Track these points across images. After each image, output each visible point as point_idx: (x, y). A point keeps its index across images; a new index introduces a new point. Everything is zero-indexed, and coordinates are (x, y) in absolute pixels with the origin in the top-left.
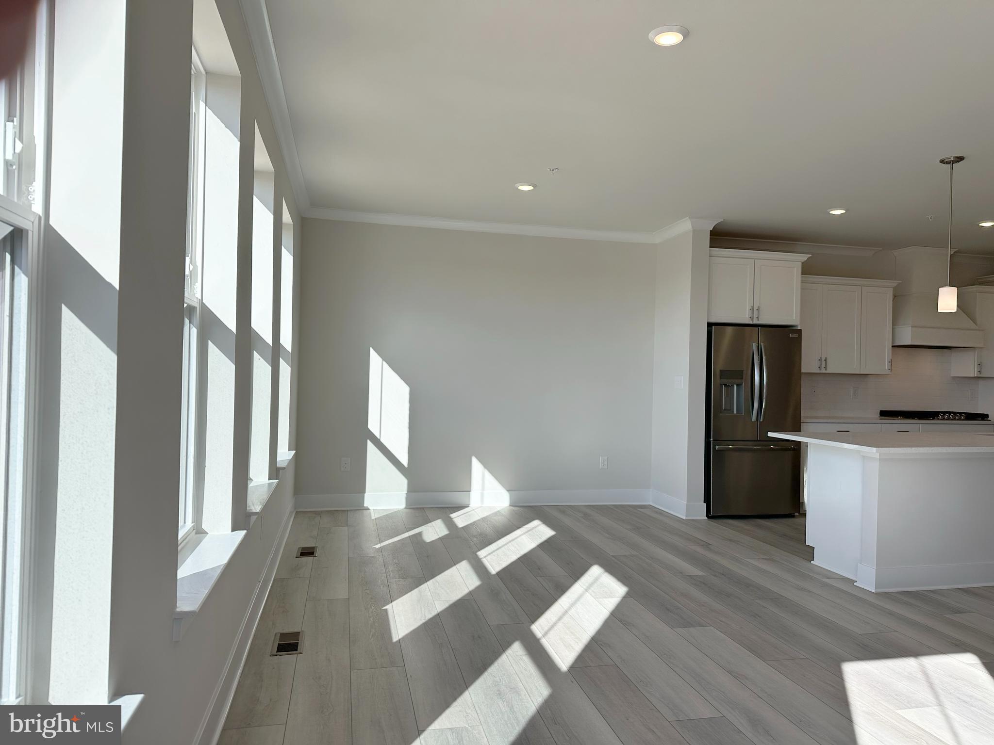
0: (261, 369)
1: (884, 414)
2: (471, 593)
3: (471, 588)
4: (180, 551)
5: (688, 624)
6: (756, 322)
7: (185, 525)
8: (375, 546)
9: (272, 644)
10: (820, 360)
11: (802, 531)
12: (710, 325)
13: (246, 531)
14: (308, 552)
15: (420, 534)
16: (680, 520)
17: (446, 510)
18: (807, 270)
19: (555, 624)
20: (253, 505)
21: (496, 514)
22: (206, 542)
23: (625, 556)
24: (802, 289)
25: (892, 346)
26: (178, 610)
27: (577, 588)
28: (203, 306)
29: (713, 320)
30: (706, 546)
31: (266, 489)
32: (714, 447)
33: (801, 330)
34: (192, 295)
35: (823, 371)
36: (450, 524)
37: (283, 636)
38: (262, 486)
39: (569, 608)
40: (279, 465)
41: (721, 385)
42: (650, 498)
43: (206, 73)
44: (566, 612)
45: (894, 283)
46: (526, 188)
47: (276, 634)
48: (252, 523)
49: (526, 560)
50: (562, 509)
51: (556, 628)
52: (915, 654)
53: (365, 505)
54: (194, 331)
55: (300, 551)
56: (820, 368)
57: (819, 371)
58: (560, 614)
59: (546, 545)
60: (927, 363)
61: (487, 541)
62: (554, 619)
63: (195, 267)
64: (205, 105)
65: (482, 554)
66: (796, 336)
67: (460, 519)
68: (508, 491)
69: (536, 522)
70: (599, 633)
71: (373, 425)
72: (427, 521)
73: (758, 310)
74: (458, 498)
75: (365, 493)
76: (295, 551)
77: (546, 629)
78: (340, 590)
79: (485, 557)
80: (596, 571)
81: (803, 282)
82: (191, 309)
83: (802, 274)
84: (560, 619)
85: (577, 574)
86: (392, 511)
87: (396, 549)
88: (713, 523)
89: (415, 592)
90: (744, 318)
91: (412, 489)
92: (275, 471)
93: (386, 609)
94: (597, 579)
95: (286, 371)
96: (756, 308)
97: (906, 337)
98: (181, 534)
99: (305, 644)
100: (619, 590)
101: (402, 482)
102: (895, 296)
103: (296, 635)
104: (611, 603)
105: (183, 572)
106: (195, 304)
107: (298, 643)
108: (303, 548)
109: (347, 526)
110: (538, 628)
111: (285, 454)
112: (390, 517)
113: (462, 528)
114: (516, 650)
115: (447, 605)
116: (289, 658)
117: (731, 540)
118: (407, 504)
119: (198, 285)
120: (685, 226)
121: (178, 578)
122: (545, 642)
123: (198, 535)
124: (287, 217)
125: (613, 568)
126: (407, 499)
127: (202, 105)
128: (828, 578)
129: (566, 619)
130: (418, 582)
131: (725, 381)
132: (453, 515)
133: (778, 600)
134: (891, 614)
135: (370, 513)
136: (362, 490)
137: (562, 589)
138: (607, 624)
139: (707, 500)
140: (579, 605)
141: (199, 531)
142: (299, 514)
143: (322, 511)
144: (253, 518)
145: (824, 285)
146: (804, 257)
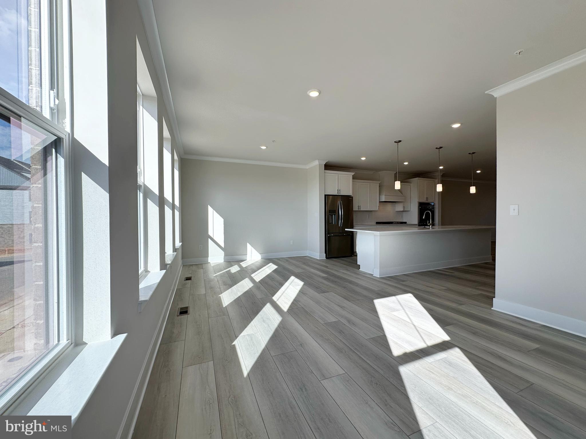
0: (168, 211)
1: (378, 223)
2: (250, 288)
3: (250, 287)
4: (140, 278)
5: (324, 292)
6: (339, 194)
7: (141, 269)
8: (213, 275)
9: (177, 312)
10: (358, 206)
11: (356, 261)
12: (325, 195)
13: (166, 270)
14: (189, 279)
15: (230, 270)
16: (317, 260)
17: (238, 262)
18: (354, 178)
19: (281, 296)
20: (168, 261)
21: (256, 262)
22: (149, 275)
23: (301, 272)
24: (353, 184)
25: (379, 202)
26: (140, 300)
27: (287, 284)
28: (145, 185)
29: (326, 194)
30: (327, 267)
31: (172, 256)
32: (328, 236)
33: (353, 197)
34: (140, 180)
35: (359, 210)
36: (240, 266)
37: (181, 309)
38: (171, 255)
39: (285, 291)
40: (176, 248)
41: (329, 215)
42: (307, 253)
43: (143, 95)
44: (284, 292)
45: (379, 182)
46: (264, 148)
47: (179, 308)
48: (168, 268)
49: (268, 276)
50: (279, 259)
51: (281, 297)
52: (394, 295)
53: (209, 262)
54: (141, 195)
55: (186, 279)
56: (358, 209)
57: (358, 210)
58: (282, 293)
59: (275, 271)
60: (389, 207)
61: (254, 271)
62: (280, 295)
63: (141, 170)
64: (142, 107)
65: (253, 275)
66: (351, 199)
67: (244, 265)
68: (260, 254)
69: (271, 264)
70: (296, 298)
71: (210, 233)
72: (232, 266)
73: (340, 190)
74: (243, 257)
75: (208, 257)
76: (184, 279)
77: (278, 298)
78: (203, 291)
79: (254, 276)
80: (292, 278)
81: (353, 182)
82: (140, 186)
83: (353, 179)
84: (282, 294)
85: (286, 279)
86: (219, 263)
87: (221, 276)
88: (328, 260)
89: (230, 290)
90: (336, 193)
91: (226, 255)
92: (175, 250)
93: (220, 296)
94: (293, 280)
95: (177, 213)
96: (339, 190)
97: (383, 199)
98: (140, 272)
99: (191, 311)
100: (301, 283)
101: (222, 253)
102: (379, 186)
103: (187, 308)
104: (299, 288)
105: (141, 286)
106: (141, 184)
107: (187, 311)
108: (187, 277)
109: (202, 269)
110: (275, 298)
111: (178, 244)
112: (219, 265)
113: (245, 267)
114: (268, 306)
115: (242, 293)
116: (184, 316)
117: (334, 265)
118: (224, 260)
119: (142, 177)
120: (316, 163)
121: (139, 288)
122: (278, 302)
123: (146, 273)
124: (176, 157)
125: (298, 276)
126: (224, 259)
127: (141, 107)
128: (365, 274)
129: (284, 294)
130: (231, 286)
131: (330, 214)
132: (241, 263)
133: (351, 282)
134: (385, 283)
135: (211, 264)
136: (207, 256)
137: (282, 285)
138: (298, 295)
139: (326, 253)
140: (288, 289)
141: (146, 271)
142: (184, 266)
143: (193, 265)
144: (168, 266)
145: (359, 183)
146: (353, 174)
